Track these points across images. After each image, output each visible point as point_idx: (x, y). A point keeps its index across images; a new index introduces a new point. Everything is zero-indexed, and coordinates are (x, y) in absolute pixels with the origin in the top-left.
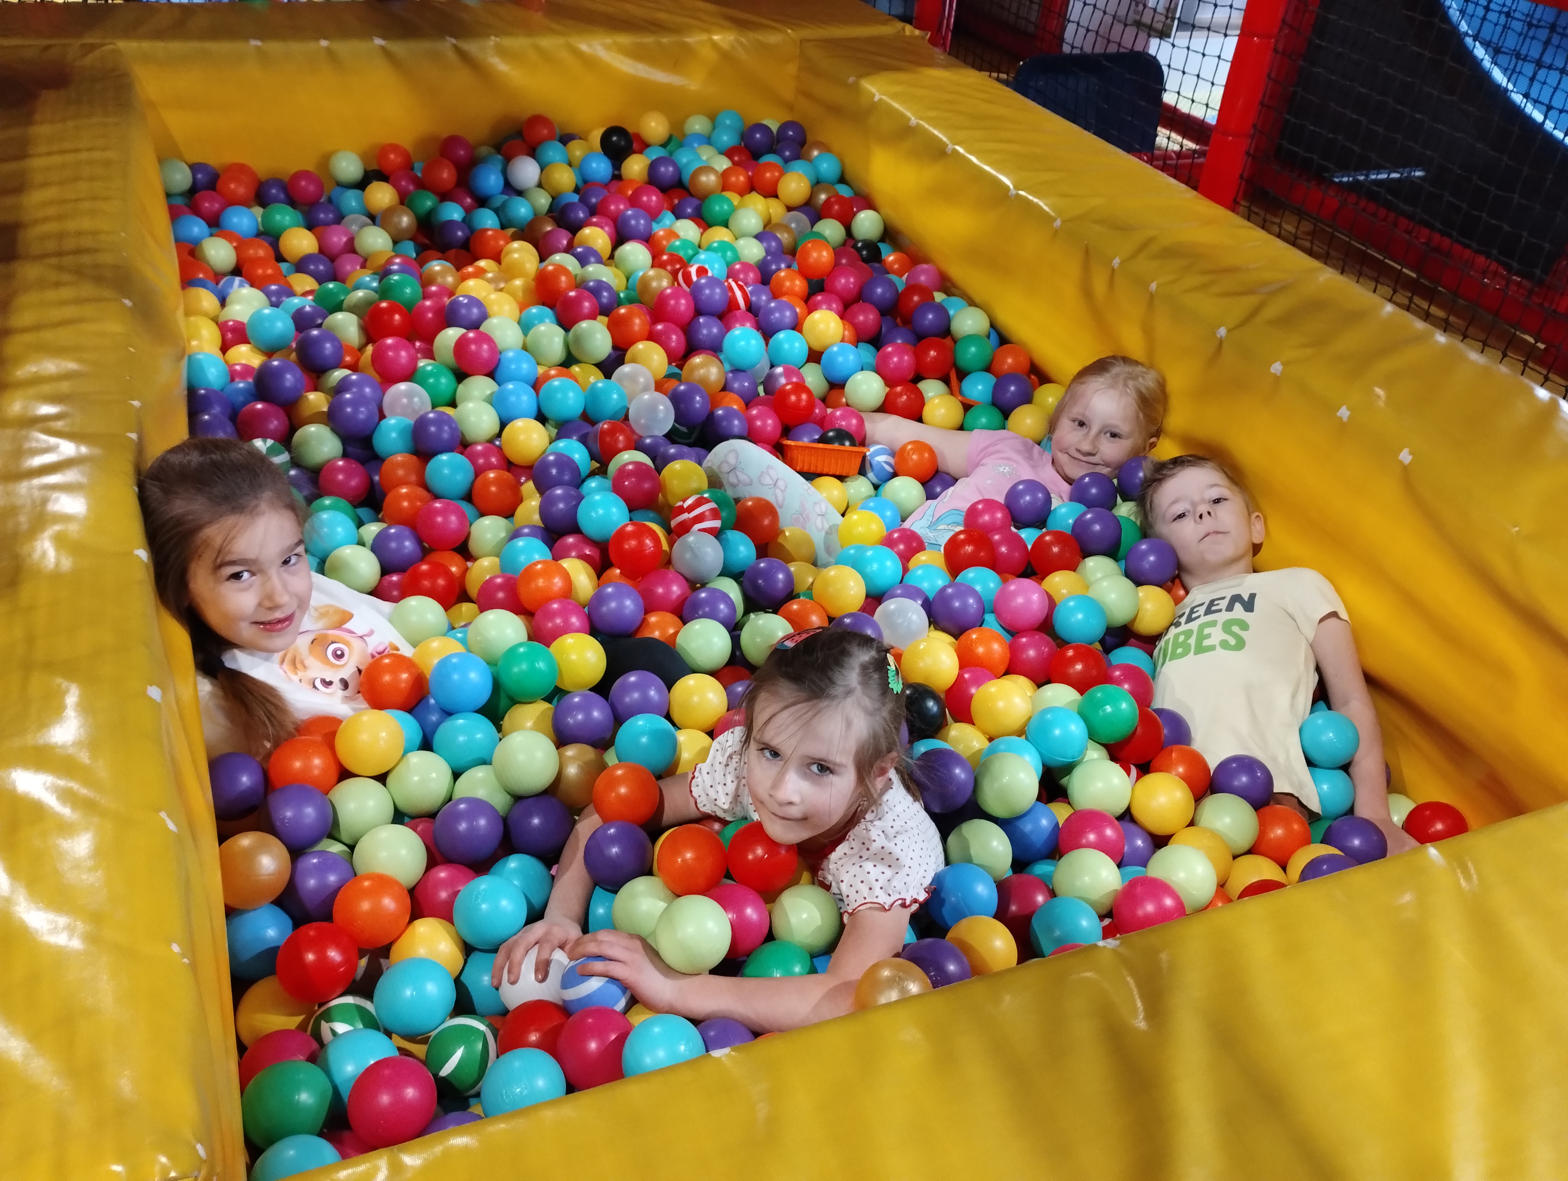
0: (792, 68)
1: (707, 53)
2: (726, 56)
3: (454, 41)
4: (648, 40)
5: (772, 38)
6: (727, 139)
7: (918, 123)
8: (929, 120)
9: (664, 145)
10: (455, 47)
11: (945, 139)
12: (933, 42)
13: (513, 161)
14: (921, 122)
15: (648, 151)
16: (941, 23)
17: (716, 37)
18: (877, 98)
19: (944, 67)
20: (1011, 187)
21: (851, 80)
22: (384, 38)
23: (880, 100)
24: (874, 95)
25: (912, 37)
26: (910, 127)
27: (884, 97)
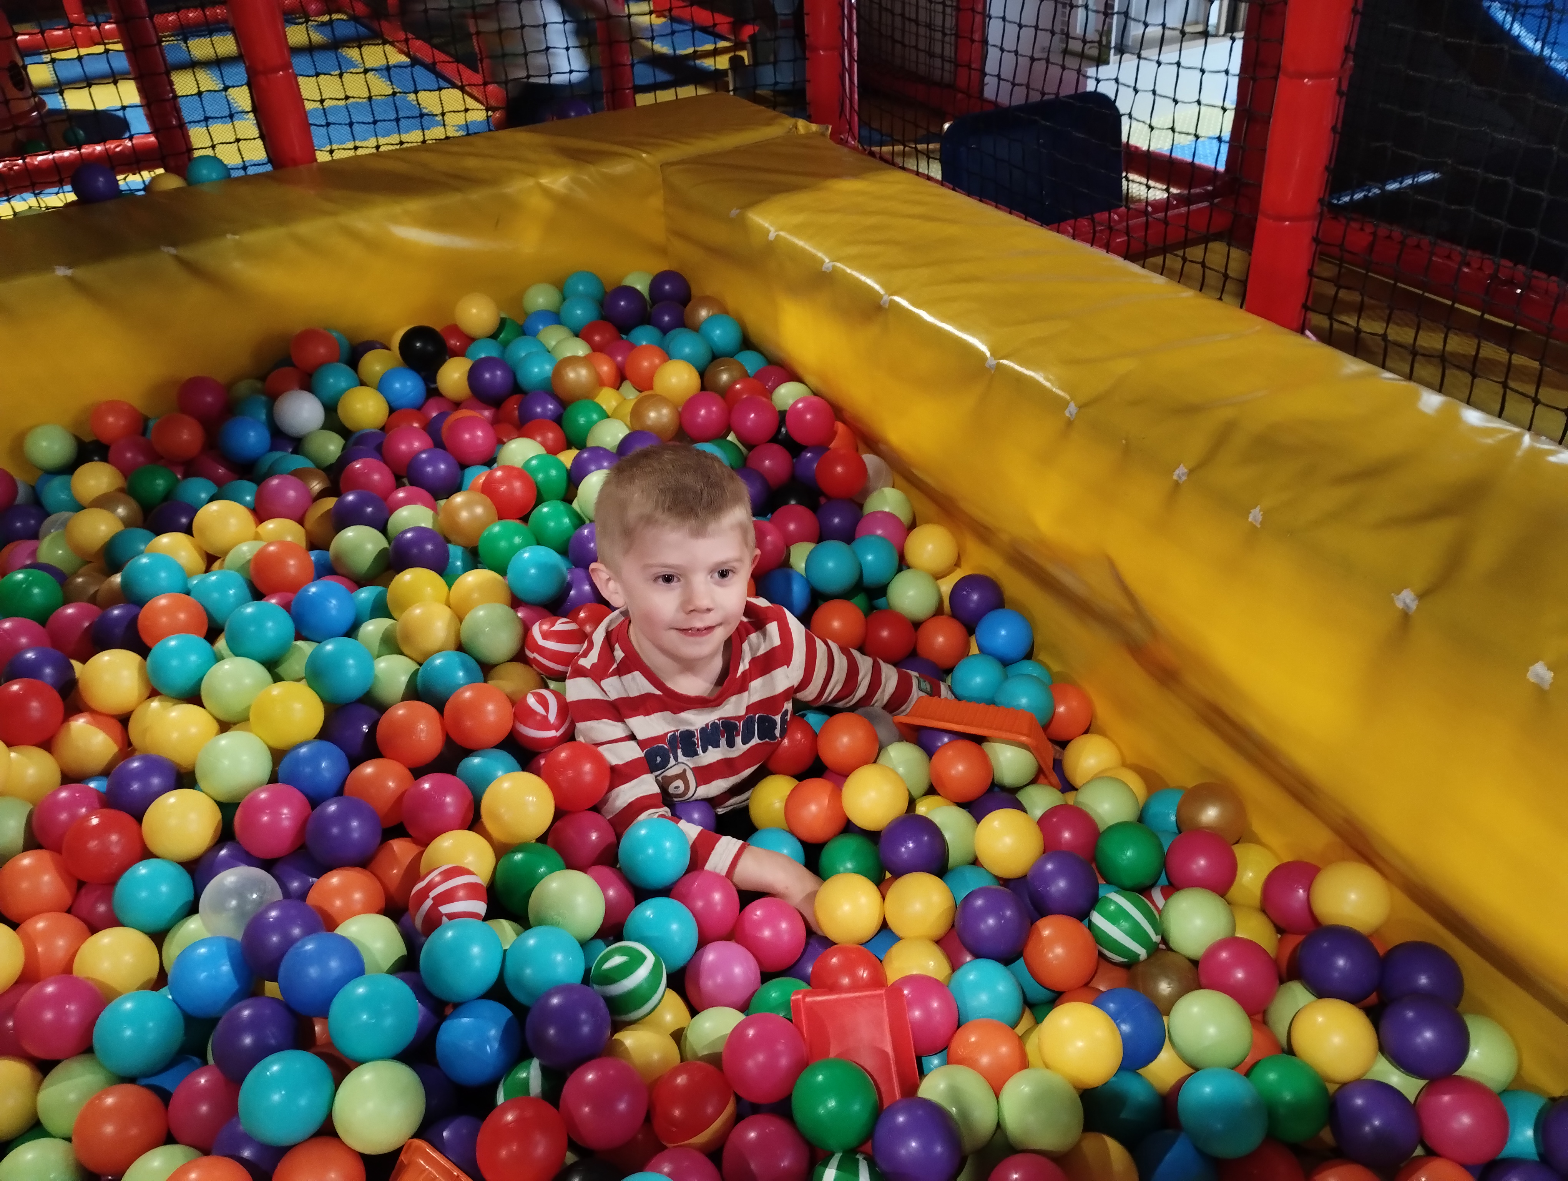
0: (656, 202)
1: (539, 204)
2: (563, 202)
3: (172, 251)
4: (452, 200)
5: (620, 168)
6: (581, 313)
7: (834, 266)
8: (848, 260)
9: (494, 336)
10: (179, 260)
11: (877, 287)
12: (835, 136)
13: (281, 398)
14: (839, 265)
15: (472, 348)
16: (843, 105)
17: (544, 181)
18: (772, 236)
19: (855, 173)
20: (988, 354)
21: (734, 212)
22: (70, 265)
23: (777, 236)
24: (768, 232)
25: (809, 136)
26: (825, 272)
27: (782, 233)
